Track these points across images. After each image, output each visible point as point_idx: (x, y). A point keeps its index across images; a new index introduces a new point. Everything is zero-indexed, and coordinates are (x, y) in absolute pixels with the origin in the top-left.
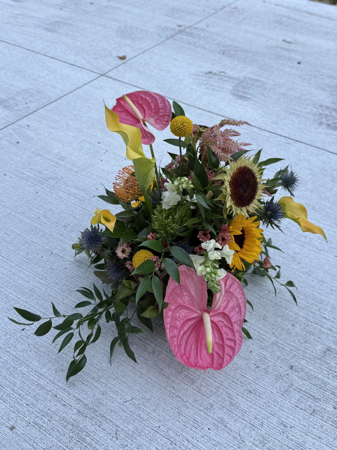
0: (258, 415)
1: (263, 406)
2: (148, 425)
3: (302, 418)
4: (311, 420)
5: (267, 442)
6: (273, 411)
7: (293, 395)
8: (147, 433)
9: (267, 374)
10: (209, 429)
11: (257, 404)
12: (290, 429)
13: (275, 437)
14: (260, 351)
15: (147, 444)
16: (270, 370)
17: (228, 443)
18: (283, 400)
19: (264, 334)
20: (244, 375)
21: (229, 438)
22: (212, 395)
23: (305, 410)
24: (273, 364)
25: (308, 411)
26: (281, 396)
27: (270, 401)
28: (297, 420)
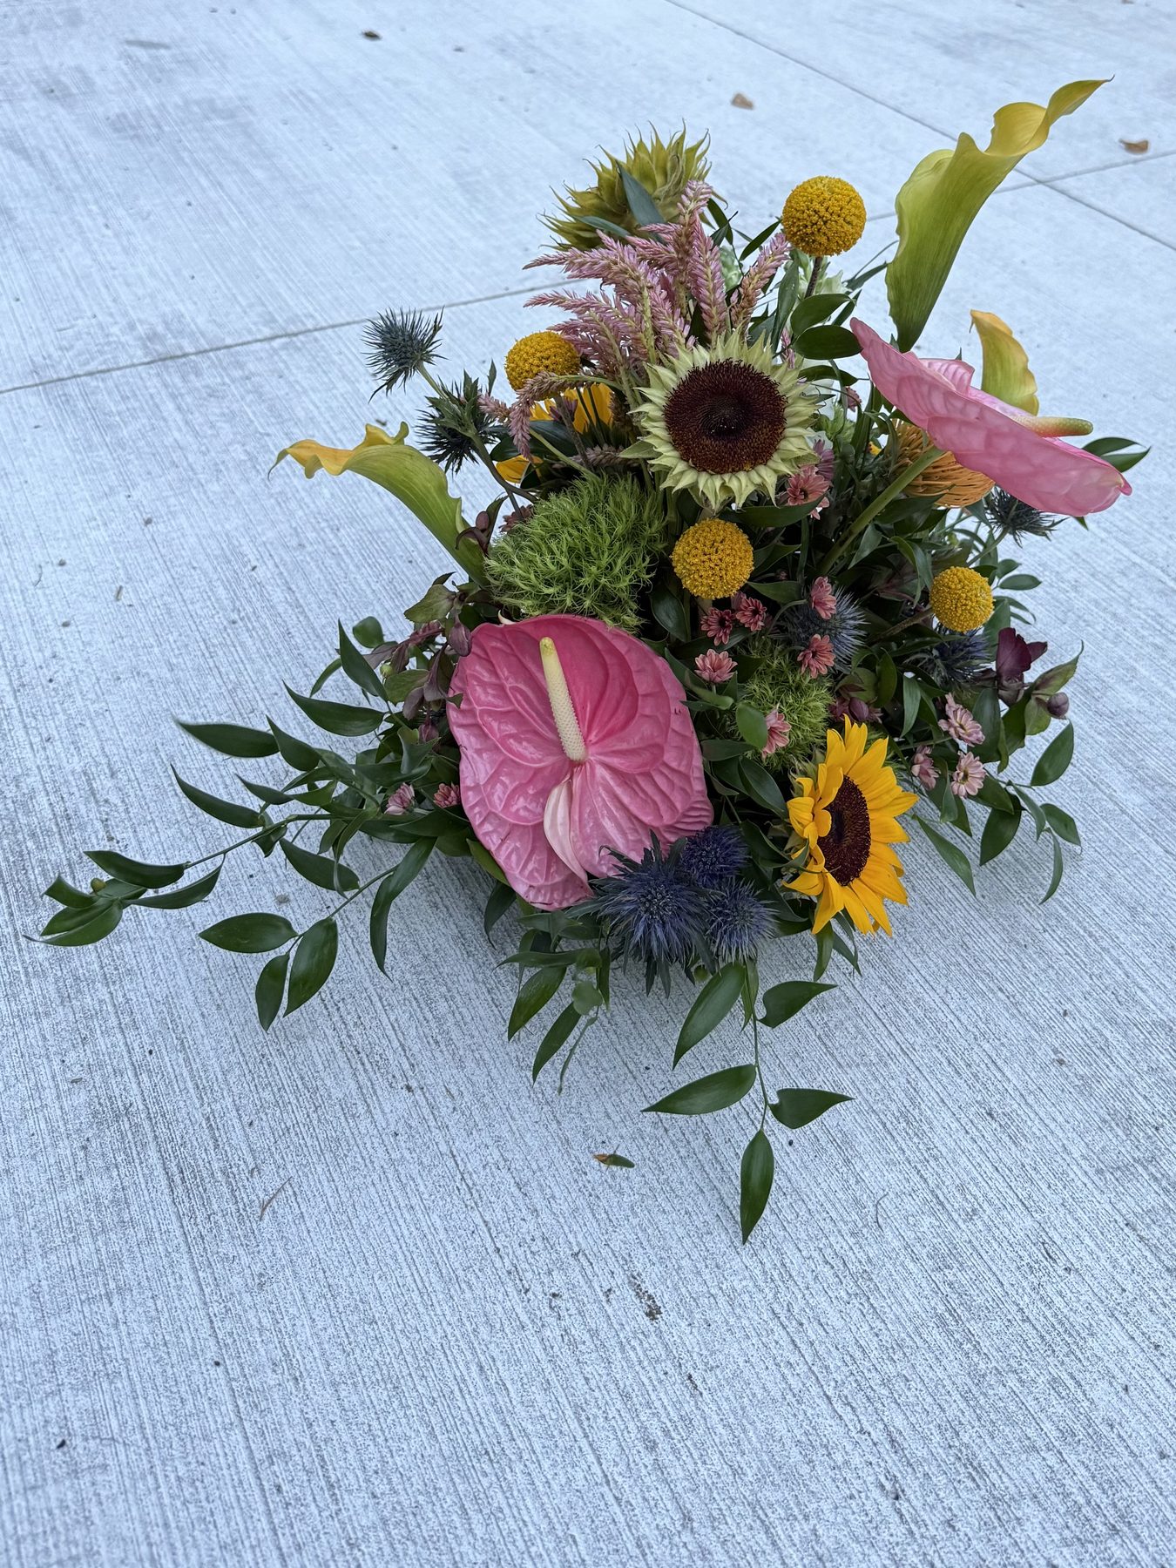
0: (976, 1185)
1: (1011, 1171)
2: (619, 1047)
3: (1129, 1264)
4: (1159, 1285)
5: (956, 1265)
6: (1035, 1198)
7: (1138, 1189)
8: (605, 1065)
9: (1081, 1093)
10: (791, 1143)
11: (991, 1154)
12: (1061, 1272)
13: (994, 1269)
14: (1098, 1025)
15: (587, 1092)
16: (1100, 1090)
17: (828, 1206)
18: (1090, 1185)
19: (1145, 987)
20: (999, 1062)
21: (840, 1195)
22: (858, 1065)
23: (1154, 1250)
24: (1123, 1078)
25: (1163, 1257)
26: (1090, 1173)
27: (1044, 1170)
28: (1103, 1261)
